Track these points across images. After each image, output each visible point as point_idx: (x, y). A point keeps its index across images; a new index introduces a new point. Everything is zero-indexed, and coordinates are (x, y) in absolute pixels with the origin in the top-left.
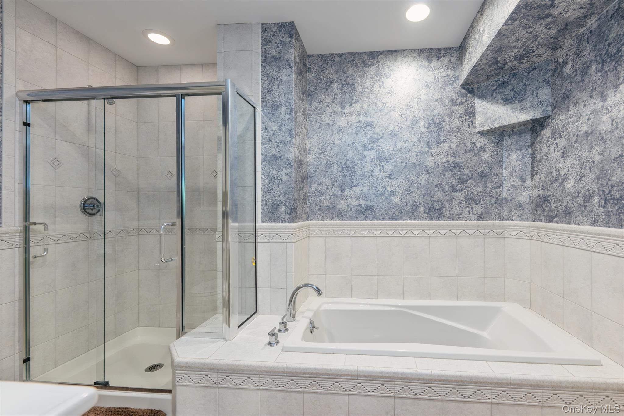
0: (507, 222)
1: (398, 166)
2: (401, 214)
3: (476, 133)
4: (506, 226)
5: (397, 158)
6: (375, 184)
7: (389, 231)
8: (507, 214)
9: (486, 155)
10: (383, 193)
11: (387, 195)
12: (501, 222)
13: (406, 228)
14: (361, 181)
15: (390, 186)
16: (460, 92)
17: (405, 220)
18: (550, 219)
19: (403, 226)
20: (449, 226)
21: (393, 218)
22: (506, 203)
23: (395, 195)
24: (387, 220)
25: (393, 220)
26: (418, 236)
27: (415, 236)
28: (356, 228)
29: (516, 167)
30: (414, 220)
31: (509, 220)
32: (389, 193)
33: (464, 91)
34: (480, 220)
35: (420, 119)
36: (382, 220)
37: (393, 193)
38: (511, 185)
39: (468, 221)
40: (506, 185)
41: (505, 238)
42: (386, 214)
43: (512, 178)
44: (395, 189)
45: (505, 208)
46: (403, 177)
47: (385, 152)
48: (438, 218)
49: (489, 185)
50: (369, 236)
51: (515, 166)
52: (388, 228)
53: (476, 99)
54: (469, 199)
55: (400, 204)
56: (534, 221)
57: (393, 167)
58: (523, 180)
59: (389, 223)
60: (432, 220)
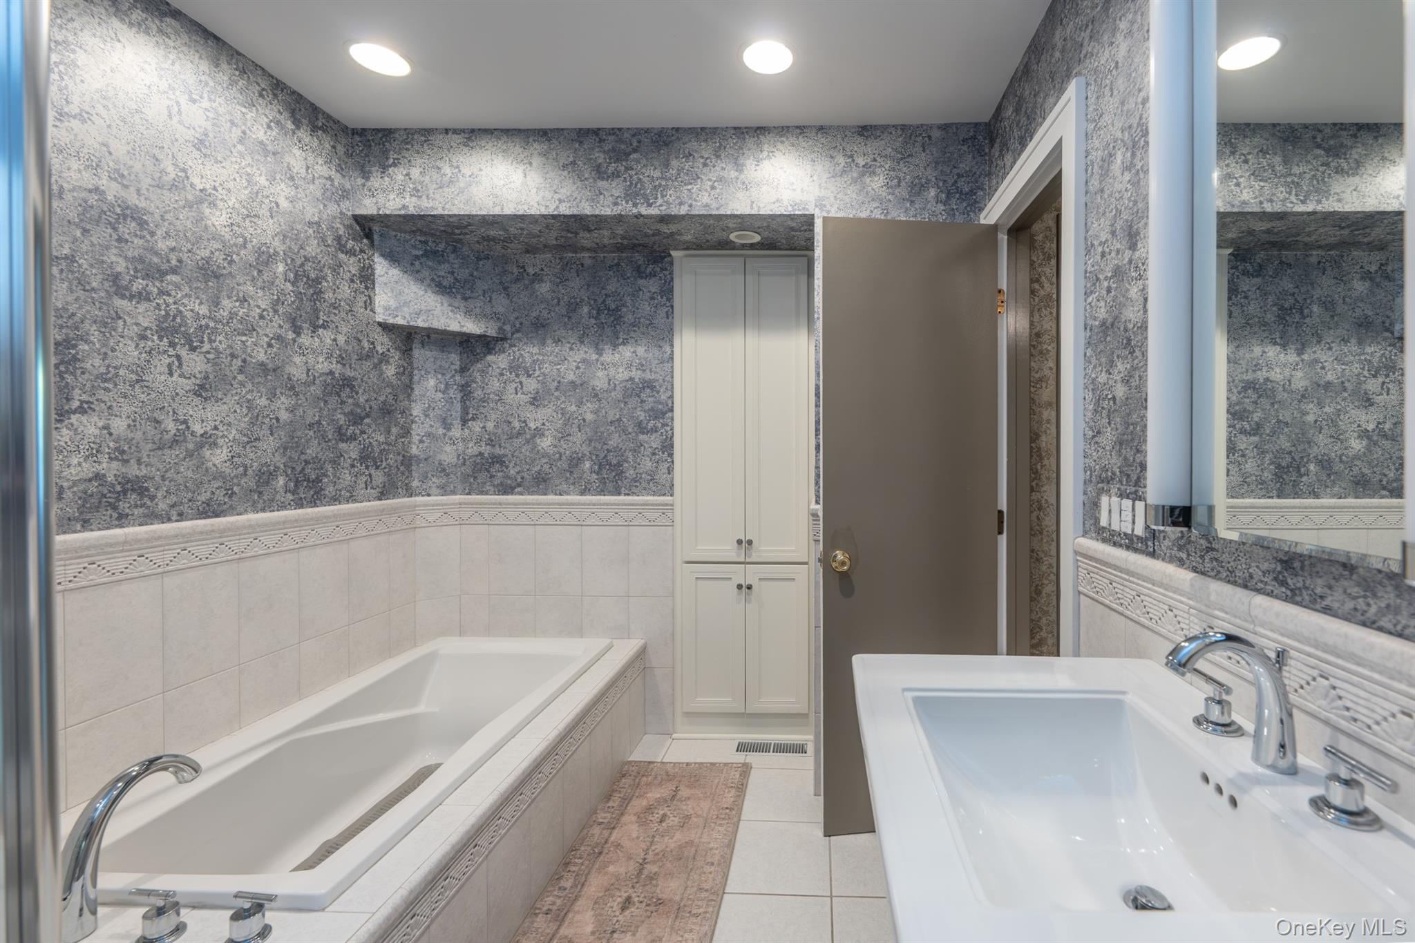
0: (420, 499)
1: (223, 366)
2: (230, 497)
3: (376, 324)
4: (419, 506)
5: (221, 342)
6: (152, 411)
7: (202, 550)
8: (419, 484)
9: (390, 371)
10: (181, 438)
11: (191, 446)
12: (410, 499)
13: (248, 533)
14: (101, 394)
15: (202, 418)
16: (351, 227)
17: (241, 514)
18: (506, 489)
19: (237, 531)
20: (336, 517)
21: (211, 510)
22: (418, 465)
23: (214, 445)
24: (192, 519)
25: (209, 517)
26: (276, 550)
27: (269, 551)
28: (87, 556)
29: (436, 402)
30: (263, 510)
31: (423, 496)
32: (198, 439)
33: (358, 228)
34: (381, 500)
35: (276, 253)
36: (177, 521)
37: (208, 440)
38: (426, 433)
39: (365, 504)
40: (418, 431)
41: (415, 528)
42: (190, 501)
43: (427, 420)
44: (216, 428)
45: (415, 474)
46: (236, 398)
47: (185, 316)
48: (313, 503)
49: (394, 430)
50: (137, 575)
51: (433, 400)
52: (199, 540)
53: (376, 255)
54: (366, 457)
55: (227, 469)
56: (469, 494)
57: (210, 365)
58: (448, 427)
59: (205, 526)
60: (301, 506)
